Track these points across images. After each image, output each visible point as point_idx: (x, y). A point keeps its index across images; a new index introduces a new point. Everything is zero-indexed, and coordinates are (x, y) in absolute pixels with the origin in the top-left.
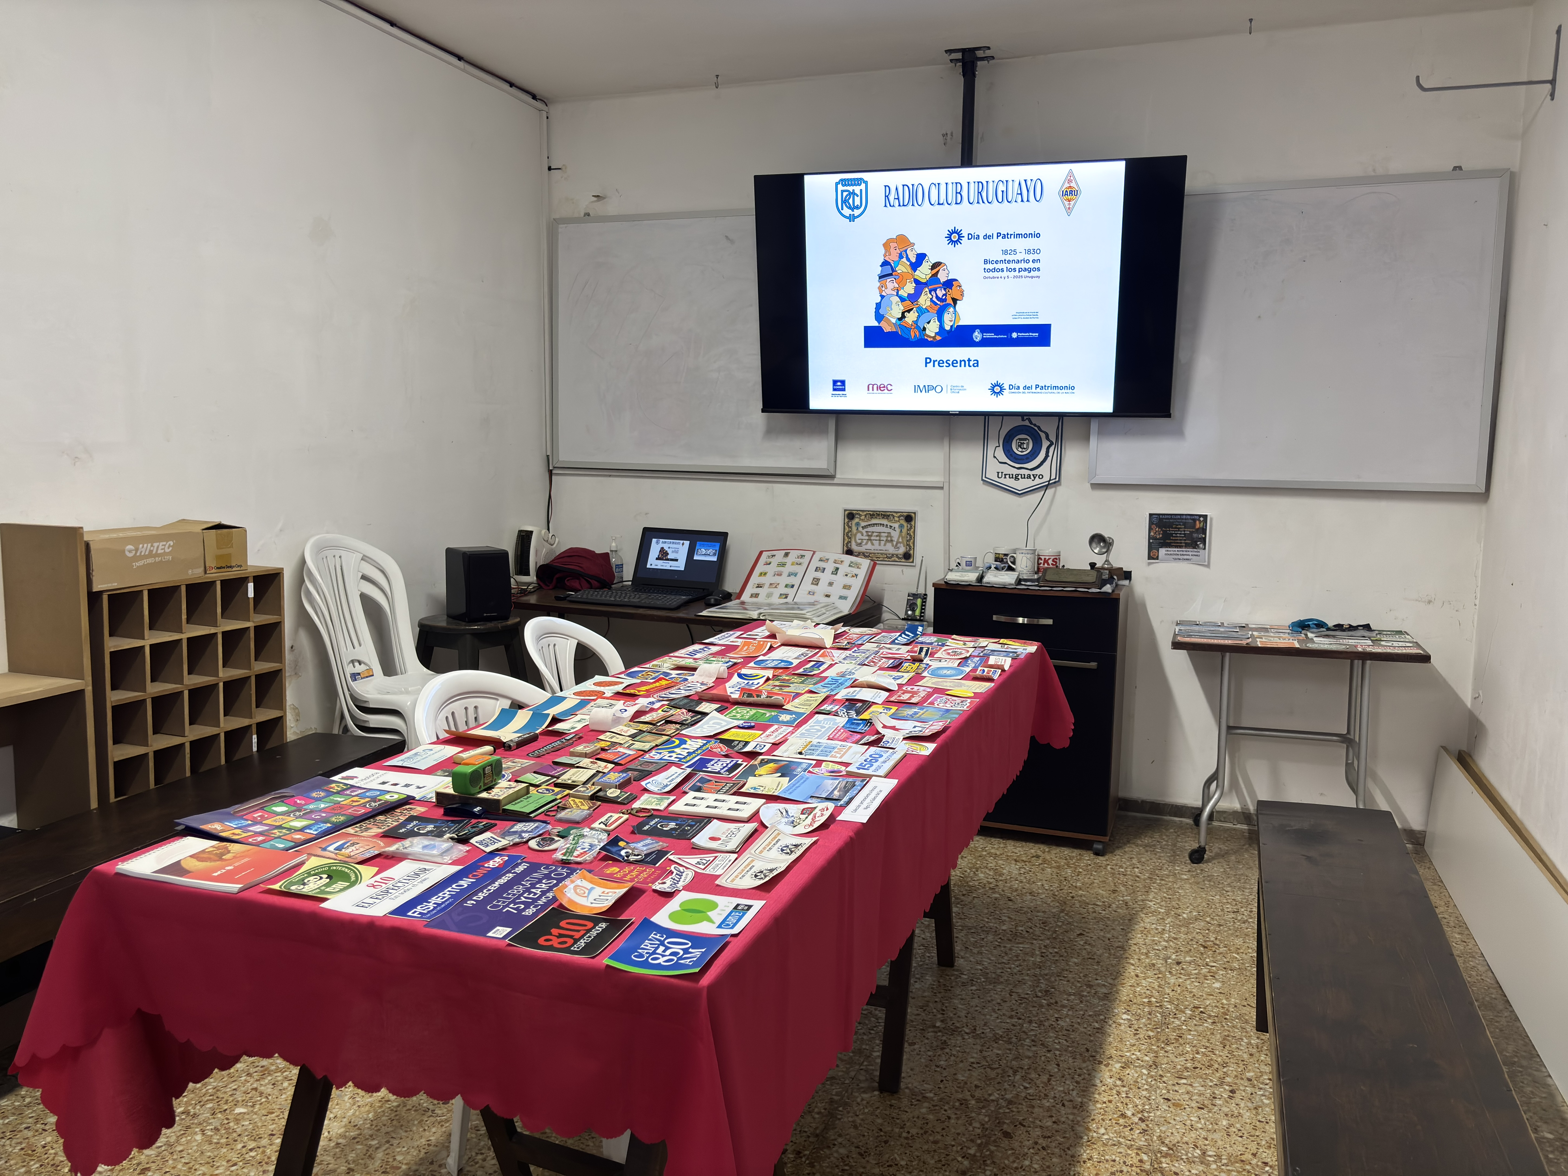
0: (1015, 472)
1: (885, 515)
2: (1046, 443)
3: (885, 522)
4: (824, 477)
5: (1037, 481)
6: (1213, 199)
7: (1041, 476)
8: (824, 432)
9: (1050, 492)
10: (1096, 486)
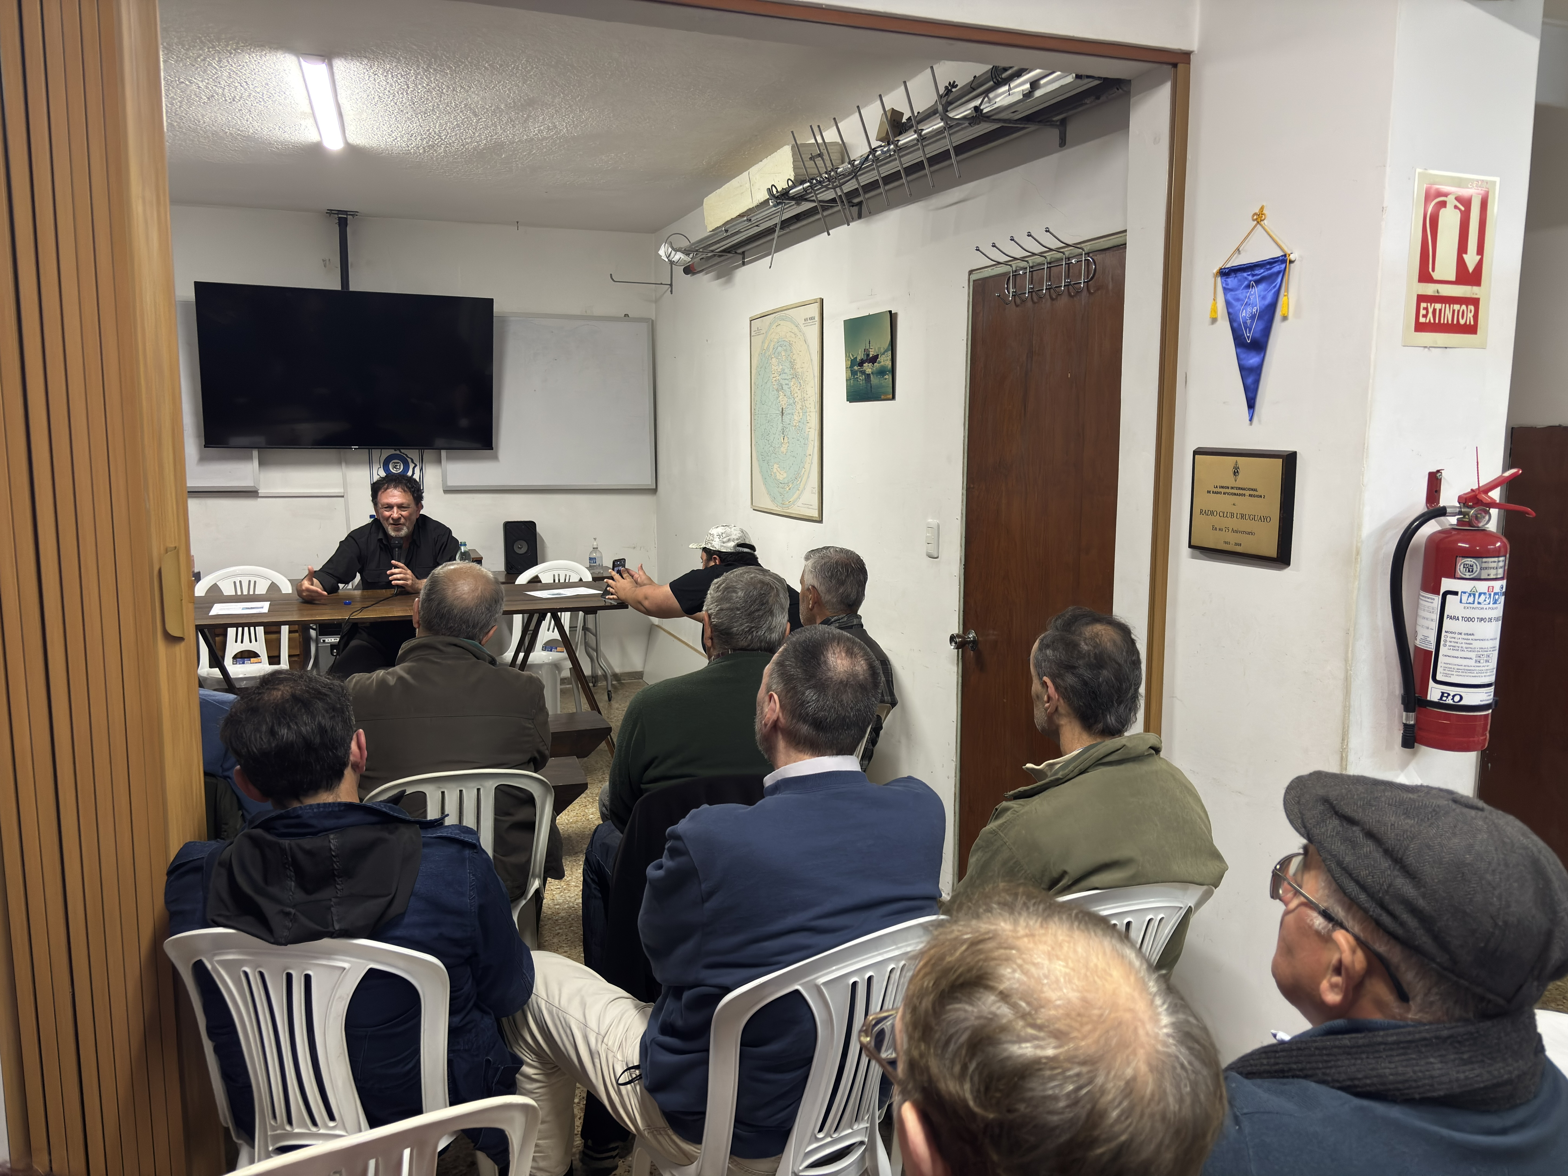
2: (412, 466)
4: (250, 493)
8: (249, 459)
10: (447, 491)
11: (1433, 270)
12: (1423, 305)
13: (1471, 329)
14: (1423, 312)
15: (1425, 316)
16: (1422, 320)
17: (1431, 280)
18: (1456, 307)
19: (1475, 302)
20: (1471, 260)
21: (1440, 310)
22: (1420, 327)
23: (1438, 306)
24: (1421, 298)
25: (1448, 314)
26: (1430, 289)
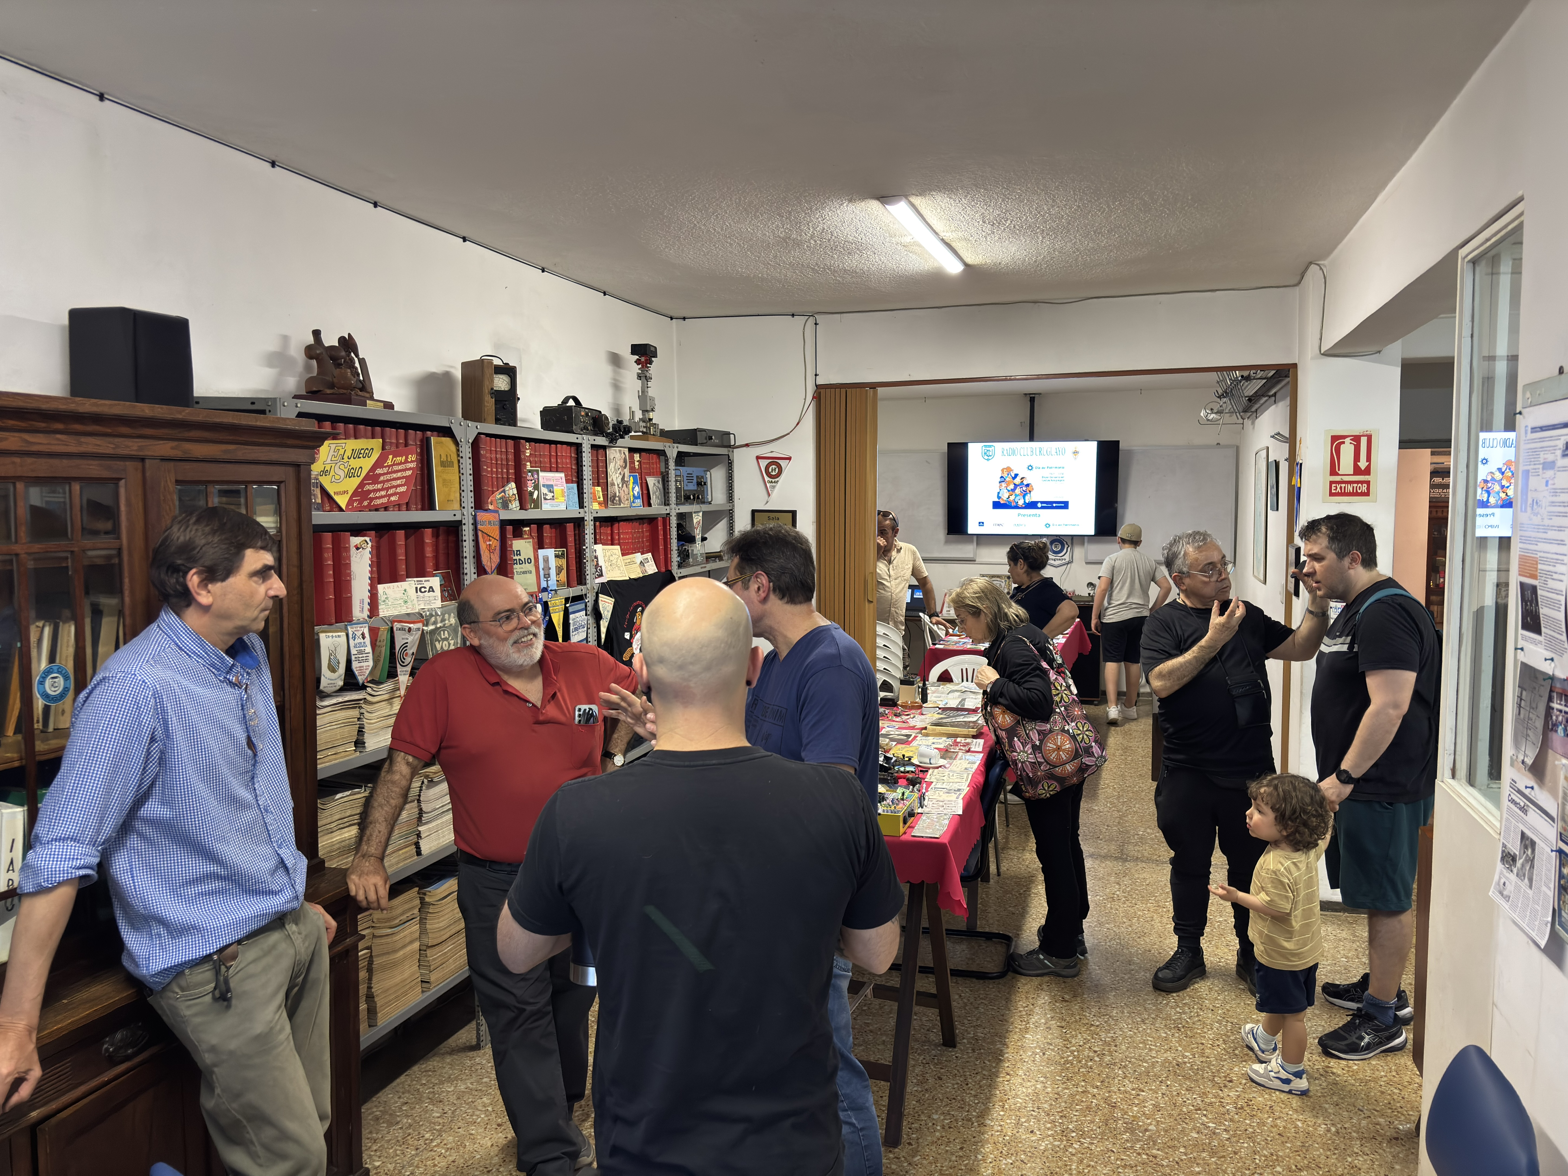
0: (1054, 558)
1: (998, 576)
2: (1066, 546)
3: (998, 579)
4: (971, 561)
5: (1064, 561)
6: (1130, 452)
7: (1065, 559)
8: (972, 542)
9: (1069, 565)
10: (1087, 563)
11: (1339, 470)
12: (1333, 485)
13: (1367, 494)
14: (1333, 488)
15: (1336, 489)
16: (1333, 491)
17: (1338, 475)
18: (1355, 485)
19: (1368, 483)
20: (1363, 464)
21: (1345, 487)
22: (1331, 494)
23: (1343, 485)
24: (1331, 483)
25: (1350, 488)
26: (1337, 478)
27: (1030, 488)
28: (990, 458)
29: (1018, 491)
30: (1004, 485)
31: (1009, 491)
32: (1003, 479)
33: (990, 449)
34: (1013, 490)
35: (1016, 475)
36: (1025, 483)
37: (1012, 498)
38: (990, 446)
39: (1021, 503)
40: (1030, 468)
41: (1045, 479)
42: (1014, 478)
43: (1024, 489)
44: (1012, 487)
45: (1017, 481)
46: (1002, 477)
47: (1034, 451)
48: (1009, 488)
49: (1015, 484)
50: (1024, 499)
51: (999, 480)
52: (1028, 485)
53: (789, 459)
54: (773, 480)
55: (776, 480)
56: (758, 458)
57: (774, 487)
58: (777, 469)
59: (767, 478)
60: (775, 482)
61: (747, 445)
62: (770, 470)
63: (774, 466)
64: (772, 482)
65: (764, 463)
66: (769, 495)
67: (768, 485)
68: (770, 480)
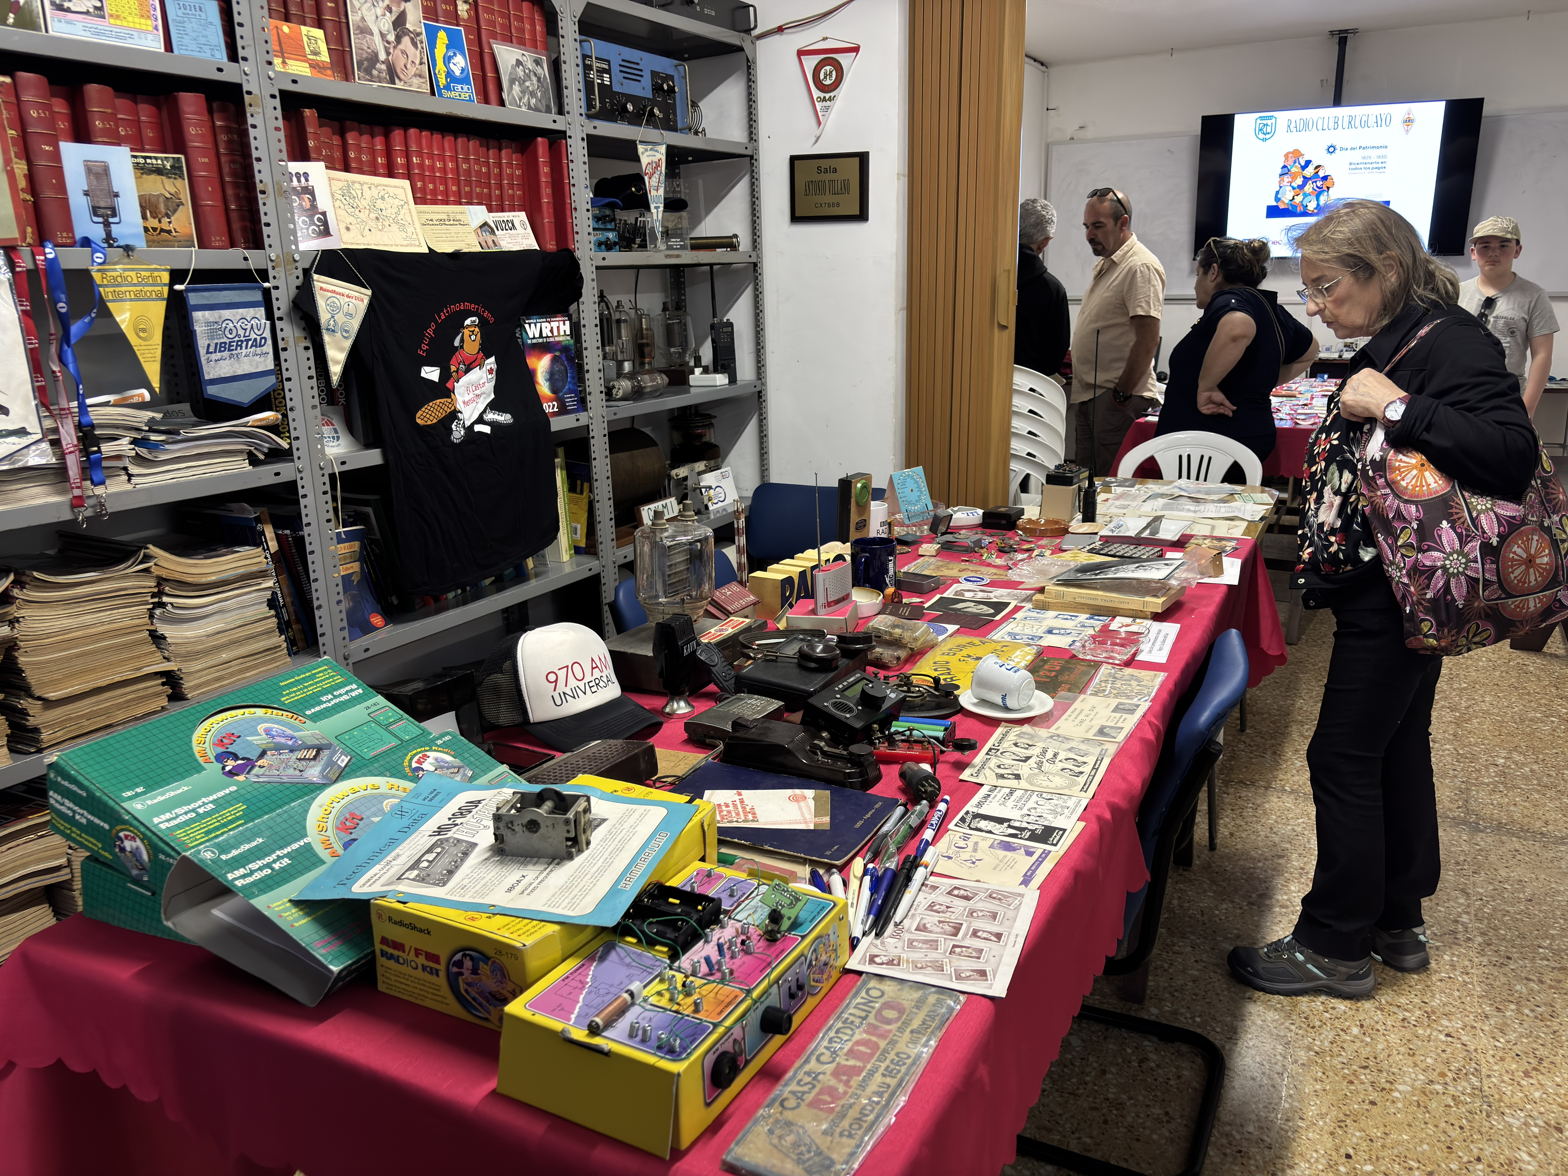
6: (1499, 117)
27: (1328, 183)
28: (1268, 136)
29: (1308, 188)
30: (1287, 179)
31: (1294, 188)
32: (1286, 170)
33: (1269, 122)
34: (1301, 187)
35: (1308, 162)
36: (1321, 174)
37: (1298, 199)
38: (1270, 118)
39: (1312, 206)
40: (1331, 149)
41: (1354, 167)
42: (1304, 168)
43: (1319, 184)
44: (1299, 181)
45: (1309, 171)
46: (1285, 167)
47: (1340, 123)
48: (1295, 185)
49: (1304, 177)
50: (1318, 200)
51: (1280, 171)
52: (1325, 178)
53: (856, 50)
54: (827, 96)
55: (832, 94)
56: (801, 53)
57: (827, 108)
58: (834, 73)
59: (816, 93)
60: (830, 99)
61: (780, 30)
62: (822, 76)
63: (828, 68)
64: (824, 100)
65: (810, 63)
66: (819, 123)
67: (819, 106)
68: (822, 95)
